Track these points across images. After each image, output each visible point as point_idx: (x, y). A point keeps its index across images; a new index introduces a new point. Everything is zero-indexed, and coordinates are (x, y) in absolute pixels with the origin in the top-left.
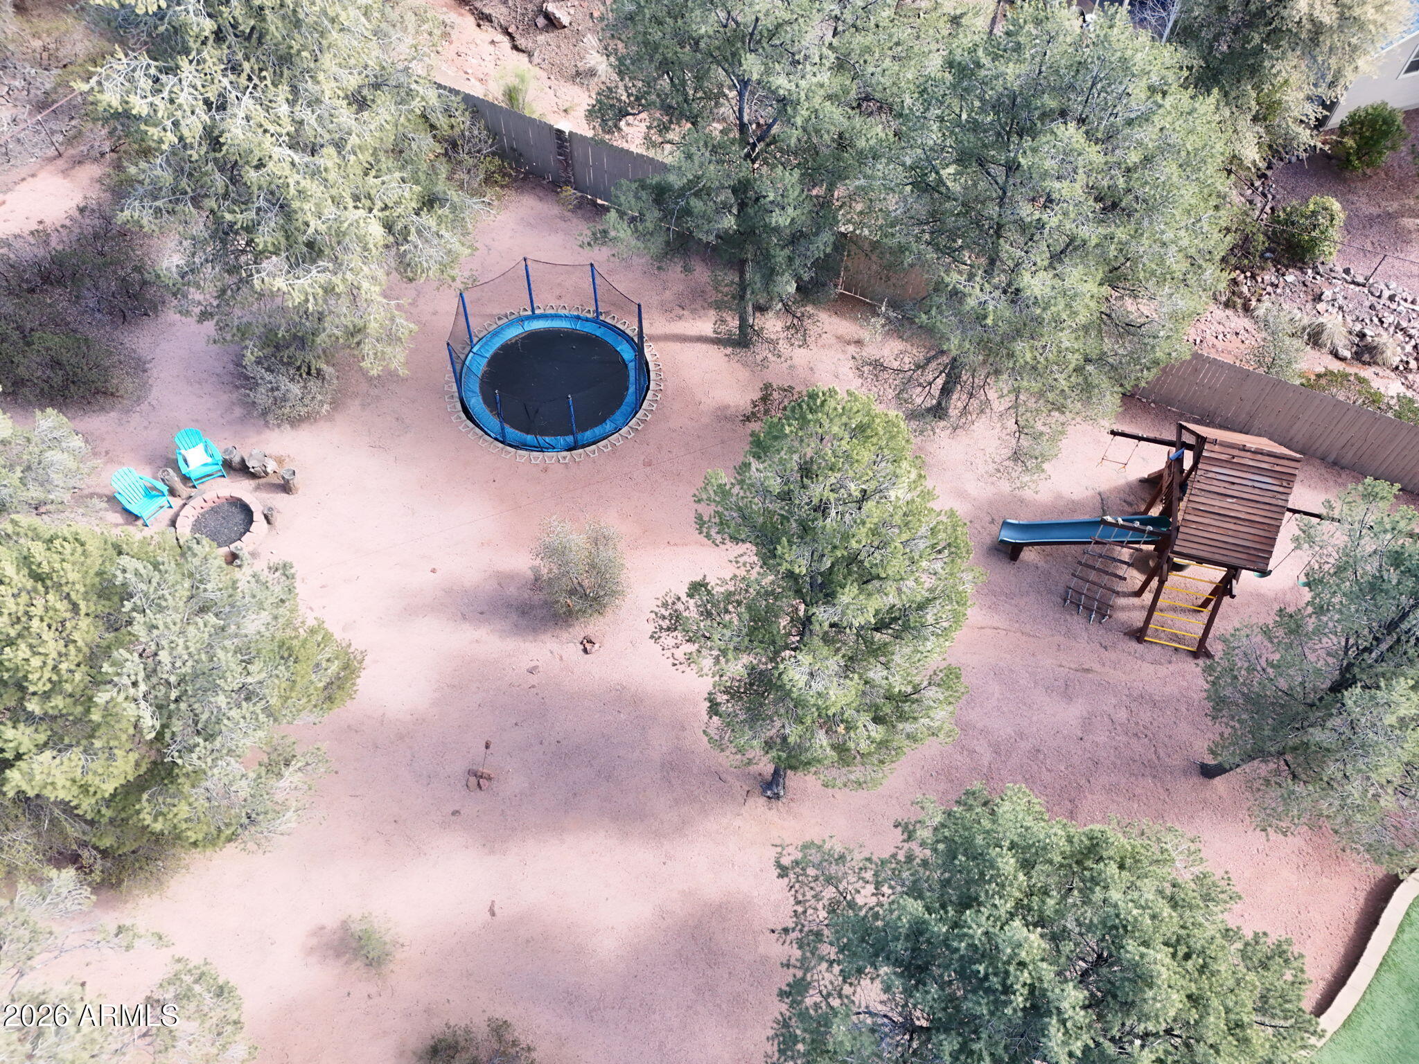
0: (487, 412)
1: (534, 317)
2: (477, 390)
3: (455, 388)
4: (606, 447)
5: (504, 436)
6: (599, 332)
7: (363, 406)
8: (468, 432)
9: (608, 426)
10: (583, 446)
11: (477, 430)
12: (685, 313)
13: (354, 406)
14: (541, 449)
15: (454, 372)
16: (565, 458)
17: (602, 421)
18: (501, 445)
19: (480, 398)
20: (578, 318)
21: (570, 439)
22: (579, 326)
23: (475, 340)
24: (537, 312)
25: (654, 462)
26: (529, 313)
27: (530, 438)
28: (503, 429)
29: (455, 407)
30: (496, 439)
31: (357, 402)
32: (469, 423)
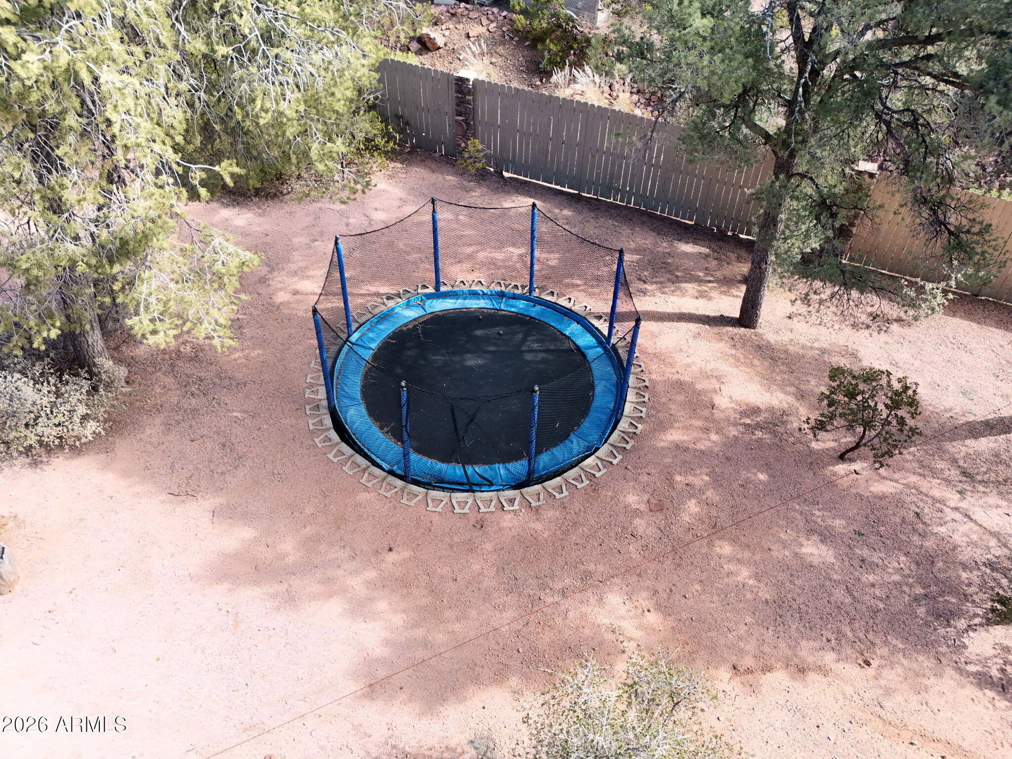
0: (375, 429)
1: (438, 295)
2: (359, 396)
3: (322, 393)
4: (579, 479)
5: (407, 467)
6: (535, 311)
7: (168, 427)
8: (342, 464)
9: (575, 444)
10: (541, 480)
11: (359, 459)
12: (648, 287)
13: (152, 429)
14: (470, 486)
15: (323, 363)
16: (511, 501)
17: (562, 437)
18: (399, 483)
19: (363, 409)
20: (502, 295)
21: (519, 467)
22: (503, 306)
23: (354, 326)
24: (443, 289)
25: (667, 504)
26: (431, 290)
27: (454, 470)
28: (406, 455)
29: (321, 422)
30: (391, 473)
31: (158, 421)
32: (345, 447)
